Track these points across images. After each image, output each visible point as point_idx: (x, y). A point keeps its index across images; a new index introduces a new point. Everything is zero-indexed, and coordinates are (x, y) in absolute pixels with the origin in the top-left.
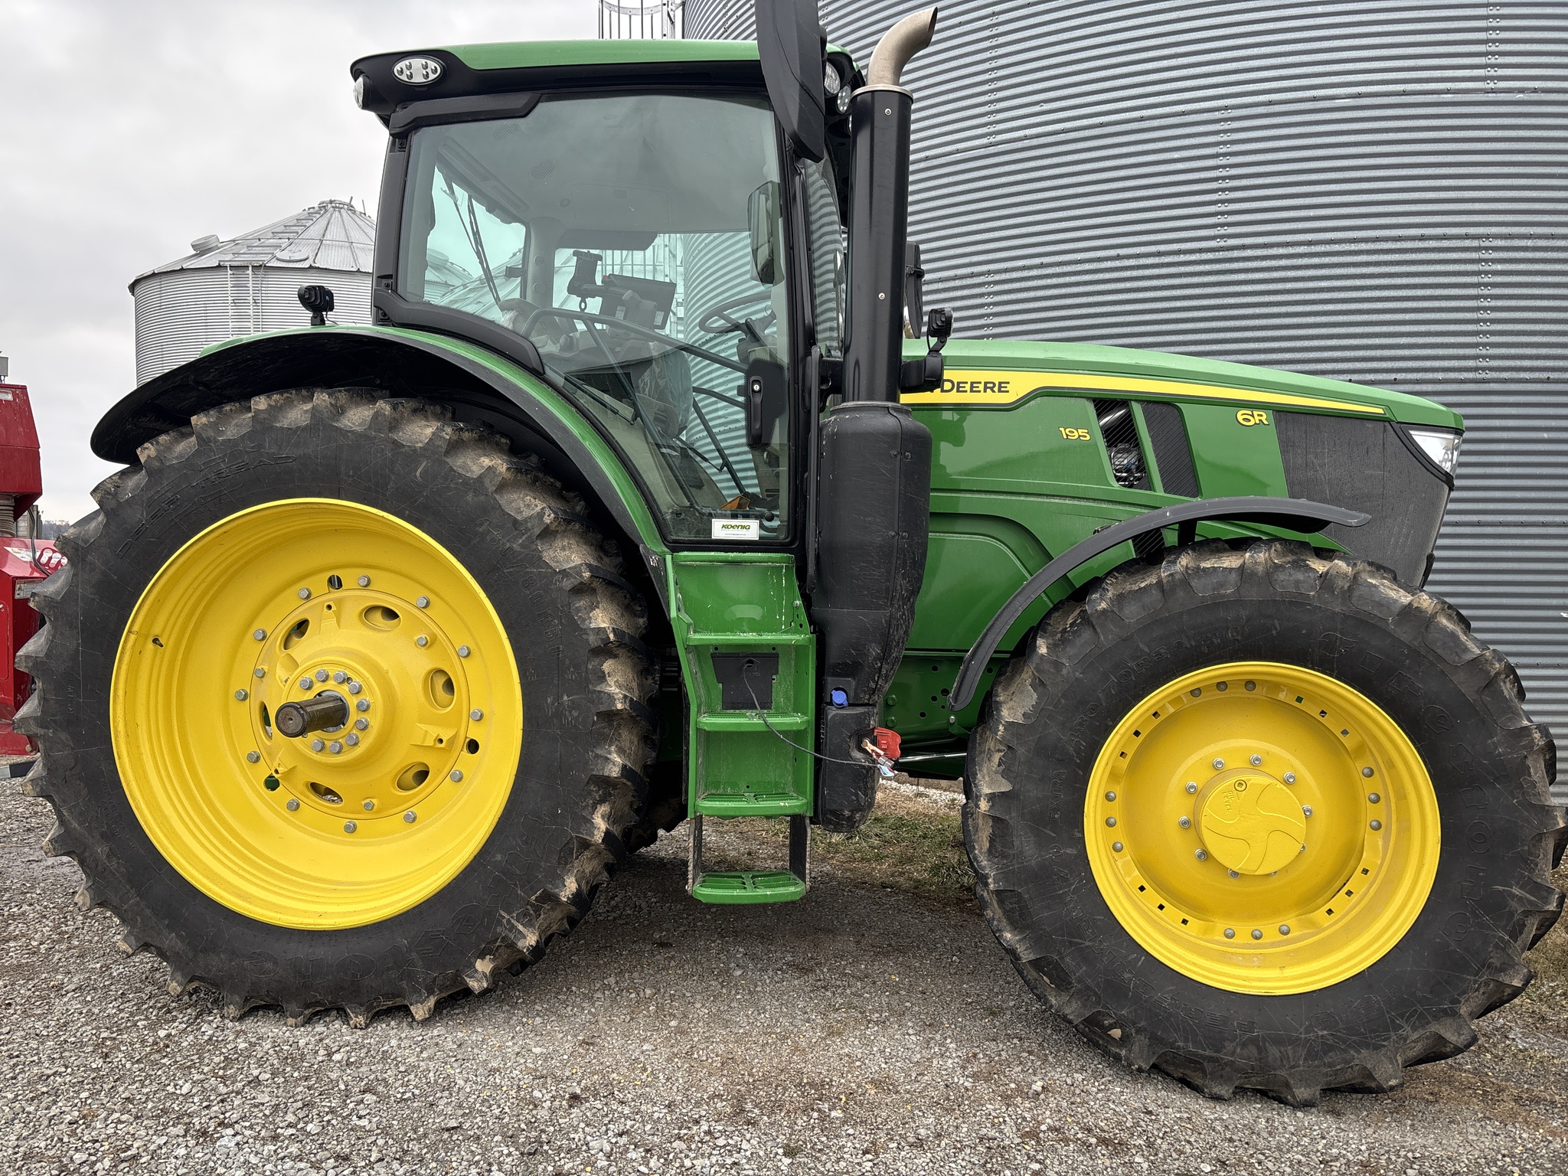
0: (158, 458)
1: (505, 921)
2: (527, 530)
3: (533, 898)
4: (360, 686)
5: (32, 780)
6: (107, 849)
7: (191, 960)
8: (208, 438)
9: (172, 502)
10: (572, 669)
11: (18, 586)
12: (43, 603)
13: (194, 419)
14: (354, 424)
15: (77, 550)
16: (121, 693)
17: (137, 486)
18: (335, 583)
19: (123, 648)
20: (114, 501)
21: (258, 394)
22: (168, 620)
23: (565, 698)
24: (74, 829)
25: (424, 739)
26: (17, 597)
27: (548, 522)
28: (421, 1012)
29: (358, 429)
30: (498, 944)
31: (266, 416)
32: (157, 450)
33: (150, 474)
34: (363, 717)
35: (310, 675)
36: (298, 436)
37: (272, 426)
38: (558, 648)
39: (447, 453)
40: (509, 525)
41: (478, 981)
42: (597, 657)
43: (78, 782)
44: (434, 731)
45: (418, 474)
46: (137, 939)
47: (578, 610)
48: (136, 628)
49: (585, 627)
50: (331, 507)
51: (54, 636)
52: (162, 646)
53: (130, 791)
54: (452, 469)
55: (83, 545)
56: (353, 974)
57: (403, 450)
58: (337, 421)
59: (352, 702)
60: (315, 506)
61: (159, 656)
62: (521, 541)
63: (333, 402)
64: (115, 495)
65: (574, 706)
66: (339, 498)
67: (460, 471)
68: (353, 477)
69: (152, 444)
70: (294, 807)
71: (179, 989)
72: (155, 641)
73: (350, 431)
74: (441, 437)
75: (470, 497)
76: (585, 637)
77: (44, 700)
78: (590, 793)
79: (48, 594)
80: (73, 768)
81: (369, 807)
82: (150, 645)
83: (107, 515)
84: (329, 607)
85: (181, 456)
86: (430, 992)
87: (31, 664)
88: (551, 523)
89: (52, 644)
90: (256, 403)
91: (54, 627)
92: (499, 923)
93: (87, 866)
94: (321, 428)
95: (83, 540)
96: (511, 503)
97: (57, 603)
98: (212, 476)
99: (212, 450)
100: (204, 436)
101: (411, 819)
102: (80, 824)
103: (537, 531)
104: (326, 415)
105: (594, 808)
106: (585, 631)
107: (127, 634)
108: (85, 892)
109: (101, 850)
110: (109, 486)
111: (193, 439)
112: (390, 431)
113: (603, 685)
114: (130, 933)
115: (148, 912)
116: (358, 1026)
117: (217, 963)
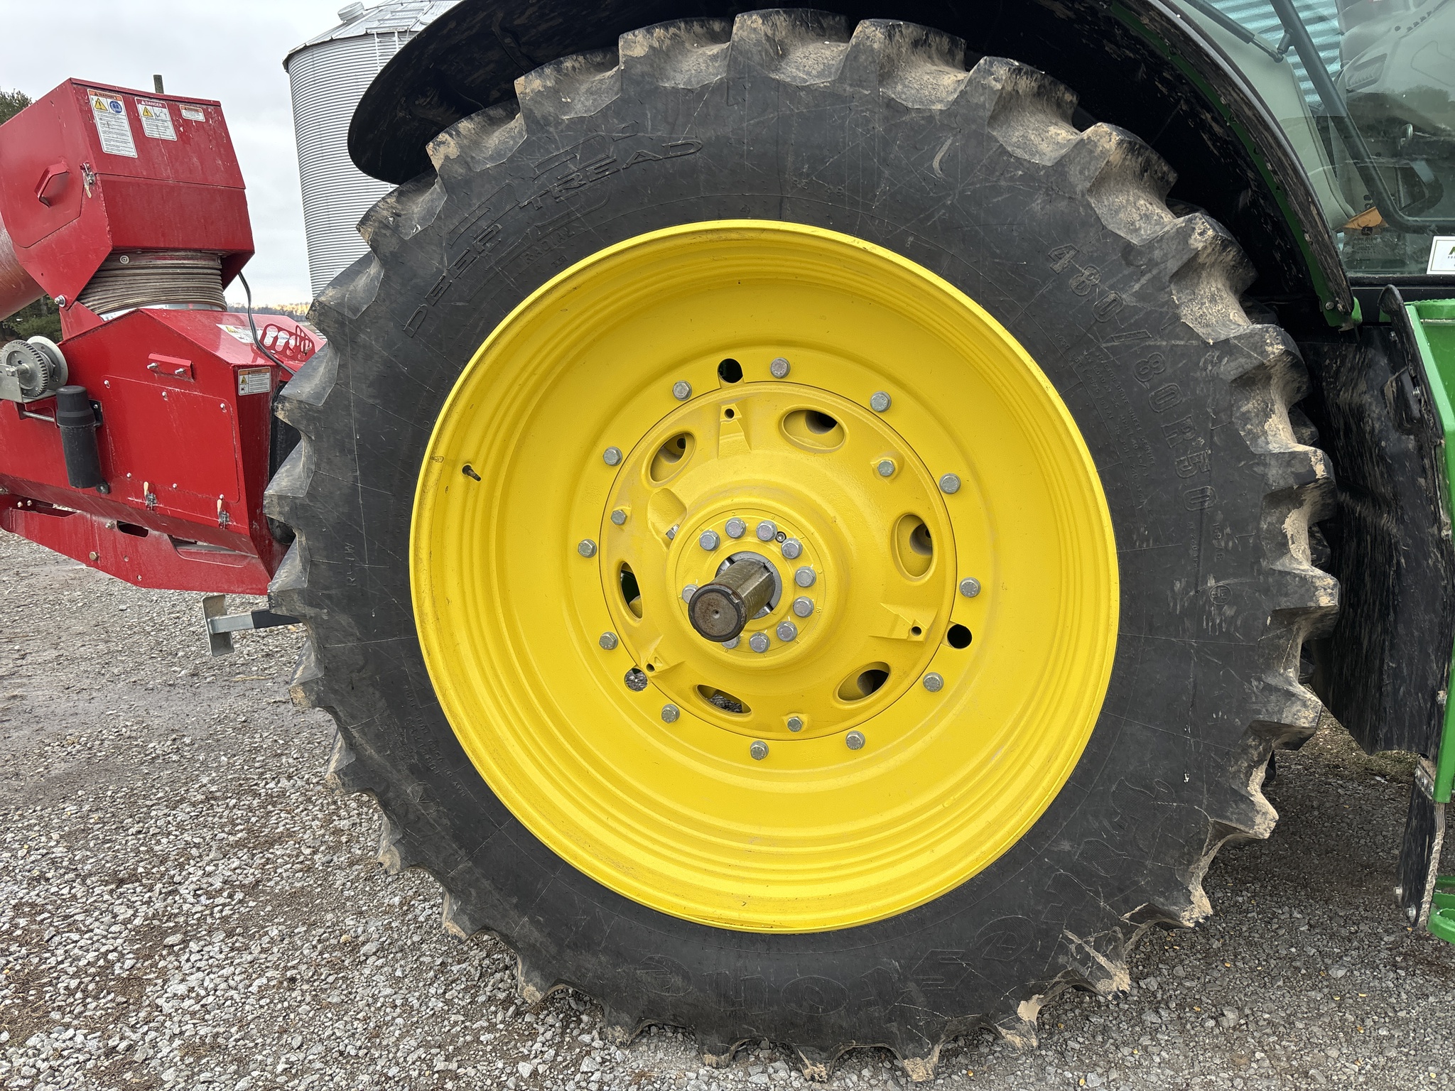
0: (461, 160)
1: (1073, 947)
2: (1152, 264)
3: (1128, 915)
4: (800, 546)
5: (303, 684)
6: (420, 789)
7: (554, 958)
8: (545, 118)
9: (488, 237)
10: (1228, 530)
11: (241, 378)
12: (297, 414)
13: (520, 84)
14: (809, 74)
15: (342, 324)
16: (424, 554)
17: (430, 212)
18: (731, 371)
19: (424, 485)
20: (394, 241)
21: (632, 27)
22: (483, 437)
23: (1211, 582)
24: (370, 757)
25: (892, 629)
26: (241, 393)
27: (1200, 246)
28: (922, 1072)
29: (821, 82)
30: (1057, 979)
31: (646, 69)
32: (461, 147)
33: (449, 188)
34: (805, 595)
35: (716, 527)
36: (706, 103)
37: (657, 88)
38: (1203, 491)
39: (993, 119)
40: (1116, 256)
41: (1022, 1035)
42: (1276, 507)
43: (371, 690)
44: (910, 616)
45: (936, 164)
46: (473, 920)
47: (1246, 418)
48: (441, 452)
49: (1260, 451)
50: (764, 236)
51: (318, 465)
52: (479, 479)
53: (448, 705)
54: (1003, 151)
55: (350, 315)
56: (811, 1007)
57: (906, 118)
58: (777, 70)
59: (786, 572)
60: (734, 236)
61: (472, 494)
62: (1137, 287)
63: (770, 33)
64: (396, 229)
65: (1228, 596)
66: (780, 218)
67: (1019, 153)
68: (808, 175)
69: (451, 135)
70: (671, 716)
71: (539, 996)
72: (467, 470)
73: (802, 88)
74: (984, 87)
75: (1037, 205)
76: (1257, 469)
77: (310, 563)
78: (1245, 749)
79: (303, 398)
80: (363, 667)
81: (795, 725)
82: (460, 478)
83: (384, 263)
84: (730, 413)
85: (498, 154)
86: (935, 1040)
87: (287, 509)
88: (1205, 248)
89: (315, 476)
90: (629, 45)
91: (317, 449)
92: (1063, 949)
93: (393, 811)
94: (748, 85)
95: (350, 308)
96: (1117, 212)
97: (318, 411)
98: (555, 188)
99: (551, 140)
100: (538, 114)
101: (855, 743)
102: (379, 752)
103: (1173, 266)
104: (757, 58)
105: (1248, 774)
106: (1263, 459)
107: (429, 463)
108: (393, 848)
109: (412, 790)
110: (385, 213)
111: (518, 122)
112: (881, 83)
113: (1286, 560)
114: (461, 910)
115: (486, 884)
116: (817, 1077)
117: (594, 964)
